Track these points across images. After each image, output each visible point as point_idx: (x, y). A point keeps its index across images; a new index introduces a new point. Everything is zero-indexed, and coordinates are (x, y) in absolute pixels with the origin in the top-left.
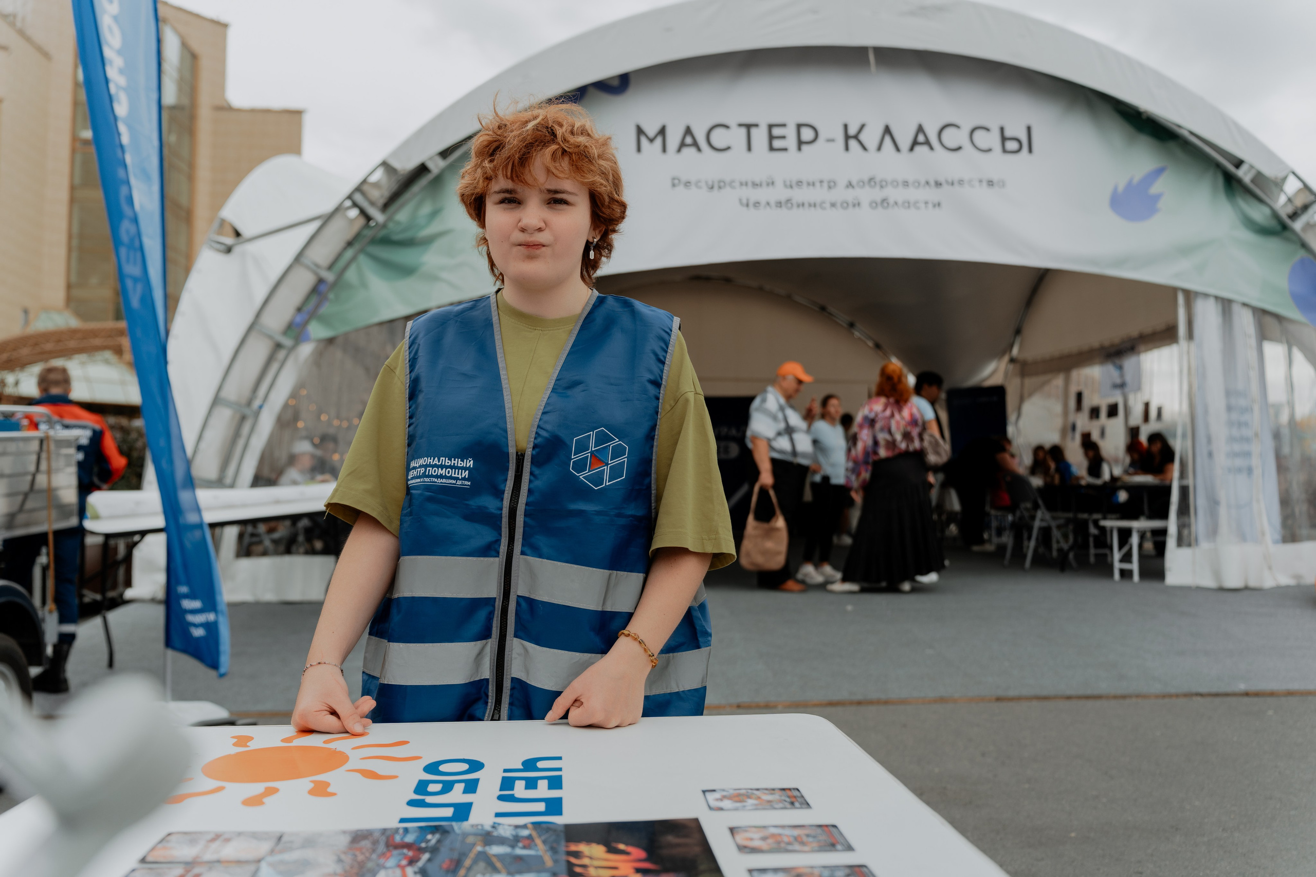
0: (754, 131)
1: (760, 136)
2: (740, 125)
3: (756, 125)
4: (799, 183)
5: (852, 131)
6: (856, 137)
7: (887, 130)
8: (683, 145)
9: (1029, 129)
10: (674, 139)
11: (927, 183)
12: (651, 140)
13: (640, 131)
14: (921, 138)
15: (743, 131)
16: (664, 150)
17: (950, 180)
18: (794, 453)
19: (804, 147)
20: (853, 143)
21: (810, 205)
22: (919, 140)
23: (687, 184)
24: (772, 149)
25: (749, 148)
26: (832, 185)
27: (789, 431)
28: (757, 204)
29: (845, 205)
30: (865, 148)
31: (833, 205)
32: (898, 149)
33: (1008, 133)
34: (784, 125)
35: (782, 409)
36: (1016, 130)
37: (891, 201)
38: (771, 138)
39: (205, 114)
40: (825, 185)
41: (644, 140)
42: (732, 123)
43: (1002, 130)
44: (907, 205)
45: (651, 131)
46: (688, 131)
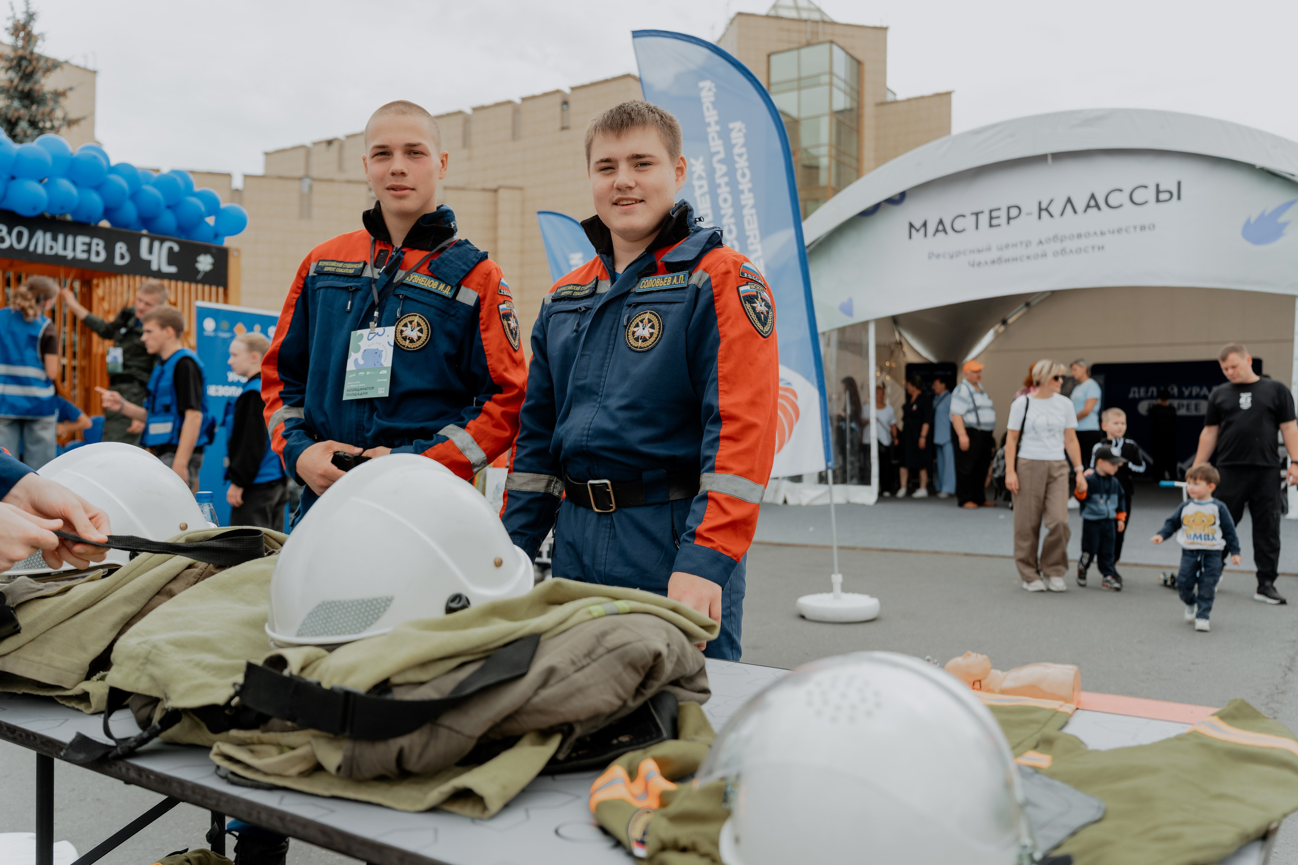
0: (980, 216)
1: (984, 219)
2: (972, 214)
3: (982, 212)
4: (1007, 246)
5: (1044, 206)
6: (1046, 210)
7: (1069, 200)
8: (937, 231)
9: (1179, 184)
10: (931, 228)
11: (1095, 233)
12: (918, 231)
13: (911, 226)
14: (1092, 203)
15: (974, 217)
16: (926, 235)
17: (1111, 230)
18: (979, 423)
19: (1012, 222)
20: (1044, 214)
21: (1013, 260)
22: (1093, 203)
23: (938, 256)
24: (991, 226)
25: (977, 228)
26: (1028, 244)
27: (976, 409)
28: (979, 264)
29: (1036, 257)
30: (1051, 216)
31: (1028, 258)
32: (1075, 212)
33: (1161, 188)
34: (999, 209)
35: (971, 395)
36: (1169, 184)
37: (1068, 250)
38: (991, 218)
39: (869, 111)
40: (1024, 245)
41: (913, 231)
42: (967, 212)
43: (1158, 186)
44: (1079, 251)
45: (918, 224)
46: (941, 222)
